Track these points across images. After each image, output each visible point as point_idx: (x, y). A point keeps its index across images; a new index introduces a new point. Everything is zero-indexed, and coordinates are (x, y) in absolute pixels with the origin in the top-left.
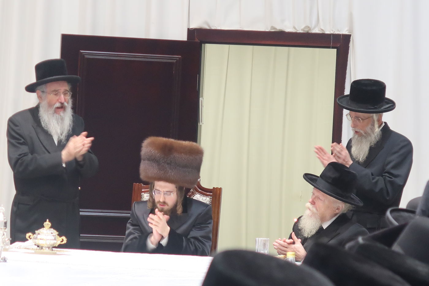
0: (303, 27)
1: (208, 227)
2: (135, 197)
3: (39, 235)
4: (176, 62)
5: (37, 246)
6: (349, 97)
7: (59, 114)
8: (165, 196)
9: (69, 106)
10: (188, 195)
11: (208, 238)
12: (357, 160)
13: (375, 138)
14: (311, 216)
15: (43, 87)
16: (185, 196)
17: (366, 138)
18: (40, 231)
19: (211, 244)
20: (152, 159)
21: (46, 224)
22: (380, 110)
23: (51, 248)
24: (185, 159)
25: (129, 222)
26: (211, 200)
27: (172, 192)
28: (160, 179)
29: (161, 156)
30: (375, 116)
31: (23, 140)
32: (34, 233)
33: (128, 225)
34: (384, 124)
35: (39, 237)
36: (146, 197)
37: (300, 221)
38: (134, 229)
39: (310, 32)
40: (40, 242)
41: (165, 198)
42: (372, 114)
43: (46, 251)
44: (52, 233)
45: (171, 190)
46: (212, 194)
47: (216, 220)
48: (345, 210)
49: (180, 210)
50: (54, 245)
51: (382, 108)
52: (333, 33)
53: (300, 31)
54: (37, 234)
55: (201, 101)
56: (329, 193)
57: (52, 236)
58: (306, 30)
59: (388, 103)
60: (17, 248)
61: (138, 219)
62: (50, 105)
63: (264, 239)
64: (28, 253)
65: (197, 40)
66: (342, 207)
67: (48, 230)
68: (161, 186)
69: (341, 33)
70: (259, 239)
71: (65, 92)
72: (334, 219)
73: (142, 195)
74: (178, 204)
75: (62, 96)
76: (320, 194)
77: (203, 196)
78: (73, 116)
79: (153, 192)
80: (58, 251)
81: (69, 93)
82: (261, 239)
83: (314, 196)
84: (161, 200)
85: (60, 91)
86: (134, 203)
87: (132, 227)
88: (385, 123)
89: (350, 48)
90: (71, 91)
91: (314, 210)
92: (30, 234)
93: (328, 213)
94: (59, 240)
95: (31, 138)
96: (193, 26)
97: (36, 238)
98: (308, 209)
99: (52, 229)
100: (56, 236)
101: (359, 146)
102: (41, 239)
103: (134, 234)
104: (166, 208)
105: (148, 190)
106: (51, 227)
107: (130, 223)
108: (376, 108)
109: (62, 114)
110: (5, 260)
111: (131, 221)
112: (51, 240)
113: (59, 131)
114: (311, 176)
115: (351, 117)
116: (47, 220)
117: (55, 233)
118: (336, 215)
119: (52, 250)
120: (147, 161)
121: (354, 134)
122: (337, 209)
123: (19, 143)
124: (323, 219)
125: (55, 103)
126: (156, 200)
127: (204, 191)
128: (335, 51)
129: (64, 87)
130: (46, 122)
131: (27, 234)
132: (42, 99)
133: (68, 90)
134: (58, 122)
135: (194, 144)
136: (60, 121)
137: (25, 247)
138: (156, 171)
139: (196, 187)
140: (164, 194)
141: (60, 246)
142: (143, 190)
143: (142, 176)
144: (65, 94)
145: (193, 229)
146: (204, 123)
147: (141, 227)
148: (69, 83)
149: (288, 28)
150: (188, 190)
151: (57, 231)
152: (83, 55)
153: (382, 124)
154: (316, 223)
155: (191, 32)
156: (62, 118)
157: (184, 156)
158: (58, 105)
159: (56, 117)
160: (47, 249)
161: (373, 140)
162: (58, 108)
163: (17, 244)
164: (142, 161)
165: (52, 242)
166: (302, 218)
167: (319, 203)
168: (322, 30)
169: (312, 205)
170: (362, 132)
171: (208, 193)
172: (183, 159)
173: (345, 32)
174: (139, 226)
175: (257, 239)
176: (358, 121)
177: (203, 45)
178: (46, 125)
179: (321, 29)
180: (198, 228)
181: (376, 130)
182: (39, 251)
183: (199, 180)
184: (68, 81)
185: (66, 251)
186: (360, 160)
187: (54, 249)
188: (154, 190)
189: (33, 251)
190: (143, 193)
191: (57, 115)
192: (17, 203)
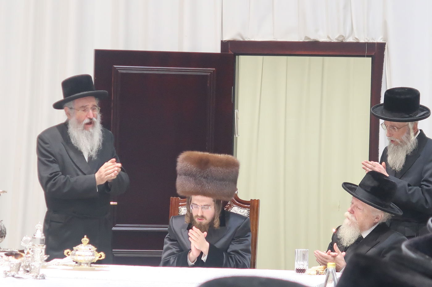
0: (337, 36)
1: (247, 240)
2: (172, 210)
3: (77, 251)
4: (210, 75)
5: (75, 263)
6: (383, 106)
7: (88, 130)
8: (202, 210)
9: (98, 121)
10: (226, 208)
11: (247, 251)
12: (393, 169)
13: (411, 146)
14: (350, 225)
15: (71, 104)
16: (223, 210)
17: (401, 146)
18: (78, 247)
19: (250, 256)
20: (188, 174)
21: (84, 240)
22: (415, 118)
23: (89, 264)
24: (221, 172)
25: (166, 236)
26: (249, 212)
27: (210, 205)
28: (197, 193)
29: (197, 170)
30: (410, 125)
31: (53, 158)
32: (72, 250)
33: (166, 240)
34: (419, 132)
35: (77, 253)
36: (183, 211)
37: (339, 231)
38: (171, 244)
39: (344, 41)
40: (78, 259)
41: (203, 213)
42: (407, 123)
43: (85, 267)
44: (90, 249)
45: (209, 204)
46: (250, 206)
47: (254, 232)
48: (384, 219)
49: (217, 224)
50: (92, 261)
51: (417, 116)
52: (367, 42)
53: (334, 40)
54: (75, 250)
55: (237, 113)
56: (368, 202)
57: (90, 252)
58: (340, 40)
59: (423, 111)
60: (56, 264)
61: (175, 234)
62: (79, 122)
63: (303, 250)
64: (67, 269)
65: (230, 52)
66: (381, 216)
67: (86, 246)
68: (198, 200)
69: (375, 41)
70: (299, 250)
71: (92, 107)
72: (373, 228)
73: (179, 209)
74: (215, 218)
75: (91, 111)
76: (359, 203)
77: (241, 208)
78: (102, 130)
79: (191, 207)
80: (96, 267)
81: (97, 108)
82: (300, 250)
83: (353, 205)
84: (199, 214)
85: (88, 106)
86: (172, 217)
87: (169, 243)
88: (421, 130)
89: (385, 56)
90: (99, 107)
91: (353, 219)
92: (68, 250)
93: (367, 223)
94: (97, 256)
95: (62, 156)
96: (226, 38)
97: (74, 255)
98: (347, 218)
99: (90, 245)
100: (94, 252)
101: (396, 155)
102: (79, 255)
103: (171, 249)
104: (204, 222)
105: (186, 203)
106: (89, 243)
107: (167, 238)
108: (411, 116)
109: (91, 130)
110: (43, 277)
111: (169, 236)
112: (89, 256)
113: (89, 148)
114: (350, 185)
115: (386, 126)
116: (85, 236)
117: (94, 248)
118: (375, 224)
119: (91, 266)
120: (183, 176)
121: (390, 143)
122: (376, 218)
123: (49, 161)
124: (362, 228)
125: (84, 119)
126: (194, 215)
127: (242, 203)
128: (370, 59)
129: (92, 102)
130: (75, 139)
131: (65, 251)
132: (70, 115)
133: (96, 105)
134: (88, 138)
135: (230, 156)
136: (90, 137)
137: (64, 264)
138: (193, 186)
139: (234, 199)
140: (202, 208)
141: (99, 262)
142: (180, 204)
143: (179, 191)
144: (93, 109)
145: (232, 242)
146: (239, 135)
147: (179, 242)
148: (96, 98)
149: (323, 38)
150: (225, 203)
151: (96, 247)
152: (116, 70)
153: (418, 131)
154: (355, 232)
155: (225, 45)
156: (92, 134)
157: (220, 169)
158: (87, 121)
159: (86, 133)
160: (86, 265)
161: (410, 148)
162: (87, 124)
163: (55, 261)
164: (178, 176)
165: (91, 258)
166: (340, 228)
167: (359, 213)
168: (357, 39)
169: (352, 214)
170: (398, 141)
171: (245, 205)
172: (220, 172)
173: (379, 40)
174: (177, 241)
175: (296, 250)
176: (393, 130)
177: (237, 57)
178: (76, 142)
179: (355, 38)
180: (237, 241)
181: (411, 138)
182: (78, 267)
183: (236, 192)
184: (96, 96)
185: (105, 267)
186: (397, 169)
187: (92, 265)
188: (192, 204)
189: (71, 268)
190: (181, 207)
191: (87, 131)
192: (48, 220)
